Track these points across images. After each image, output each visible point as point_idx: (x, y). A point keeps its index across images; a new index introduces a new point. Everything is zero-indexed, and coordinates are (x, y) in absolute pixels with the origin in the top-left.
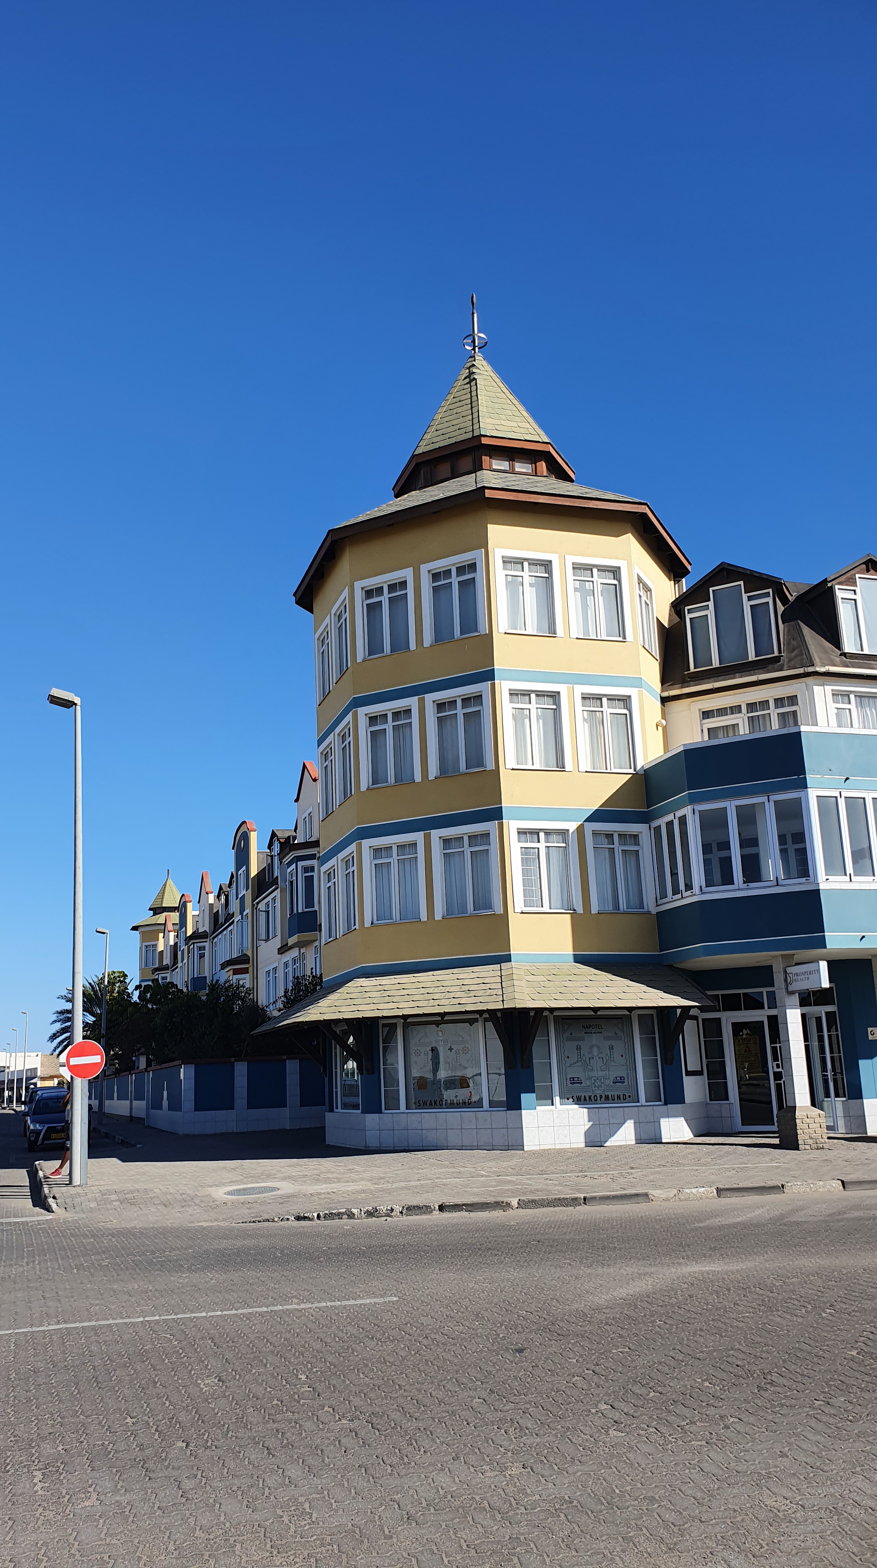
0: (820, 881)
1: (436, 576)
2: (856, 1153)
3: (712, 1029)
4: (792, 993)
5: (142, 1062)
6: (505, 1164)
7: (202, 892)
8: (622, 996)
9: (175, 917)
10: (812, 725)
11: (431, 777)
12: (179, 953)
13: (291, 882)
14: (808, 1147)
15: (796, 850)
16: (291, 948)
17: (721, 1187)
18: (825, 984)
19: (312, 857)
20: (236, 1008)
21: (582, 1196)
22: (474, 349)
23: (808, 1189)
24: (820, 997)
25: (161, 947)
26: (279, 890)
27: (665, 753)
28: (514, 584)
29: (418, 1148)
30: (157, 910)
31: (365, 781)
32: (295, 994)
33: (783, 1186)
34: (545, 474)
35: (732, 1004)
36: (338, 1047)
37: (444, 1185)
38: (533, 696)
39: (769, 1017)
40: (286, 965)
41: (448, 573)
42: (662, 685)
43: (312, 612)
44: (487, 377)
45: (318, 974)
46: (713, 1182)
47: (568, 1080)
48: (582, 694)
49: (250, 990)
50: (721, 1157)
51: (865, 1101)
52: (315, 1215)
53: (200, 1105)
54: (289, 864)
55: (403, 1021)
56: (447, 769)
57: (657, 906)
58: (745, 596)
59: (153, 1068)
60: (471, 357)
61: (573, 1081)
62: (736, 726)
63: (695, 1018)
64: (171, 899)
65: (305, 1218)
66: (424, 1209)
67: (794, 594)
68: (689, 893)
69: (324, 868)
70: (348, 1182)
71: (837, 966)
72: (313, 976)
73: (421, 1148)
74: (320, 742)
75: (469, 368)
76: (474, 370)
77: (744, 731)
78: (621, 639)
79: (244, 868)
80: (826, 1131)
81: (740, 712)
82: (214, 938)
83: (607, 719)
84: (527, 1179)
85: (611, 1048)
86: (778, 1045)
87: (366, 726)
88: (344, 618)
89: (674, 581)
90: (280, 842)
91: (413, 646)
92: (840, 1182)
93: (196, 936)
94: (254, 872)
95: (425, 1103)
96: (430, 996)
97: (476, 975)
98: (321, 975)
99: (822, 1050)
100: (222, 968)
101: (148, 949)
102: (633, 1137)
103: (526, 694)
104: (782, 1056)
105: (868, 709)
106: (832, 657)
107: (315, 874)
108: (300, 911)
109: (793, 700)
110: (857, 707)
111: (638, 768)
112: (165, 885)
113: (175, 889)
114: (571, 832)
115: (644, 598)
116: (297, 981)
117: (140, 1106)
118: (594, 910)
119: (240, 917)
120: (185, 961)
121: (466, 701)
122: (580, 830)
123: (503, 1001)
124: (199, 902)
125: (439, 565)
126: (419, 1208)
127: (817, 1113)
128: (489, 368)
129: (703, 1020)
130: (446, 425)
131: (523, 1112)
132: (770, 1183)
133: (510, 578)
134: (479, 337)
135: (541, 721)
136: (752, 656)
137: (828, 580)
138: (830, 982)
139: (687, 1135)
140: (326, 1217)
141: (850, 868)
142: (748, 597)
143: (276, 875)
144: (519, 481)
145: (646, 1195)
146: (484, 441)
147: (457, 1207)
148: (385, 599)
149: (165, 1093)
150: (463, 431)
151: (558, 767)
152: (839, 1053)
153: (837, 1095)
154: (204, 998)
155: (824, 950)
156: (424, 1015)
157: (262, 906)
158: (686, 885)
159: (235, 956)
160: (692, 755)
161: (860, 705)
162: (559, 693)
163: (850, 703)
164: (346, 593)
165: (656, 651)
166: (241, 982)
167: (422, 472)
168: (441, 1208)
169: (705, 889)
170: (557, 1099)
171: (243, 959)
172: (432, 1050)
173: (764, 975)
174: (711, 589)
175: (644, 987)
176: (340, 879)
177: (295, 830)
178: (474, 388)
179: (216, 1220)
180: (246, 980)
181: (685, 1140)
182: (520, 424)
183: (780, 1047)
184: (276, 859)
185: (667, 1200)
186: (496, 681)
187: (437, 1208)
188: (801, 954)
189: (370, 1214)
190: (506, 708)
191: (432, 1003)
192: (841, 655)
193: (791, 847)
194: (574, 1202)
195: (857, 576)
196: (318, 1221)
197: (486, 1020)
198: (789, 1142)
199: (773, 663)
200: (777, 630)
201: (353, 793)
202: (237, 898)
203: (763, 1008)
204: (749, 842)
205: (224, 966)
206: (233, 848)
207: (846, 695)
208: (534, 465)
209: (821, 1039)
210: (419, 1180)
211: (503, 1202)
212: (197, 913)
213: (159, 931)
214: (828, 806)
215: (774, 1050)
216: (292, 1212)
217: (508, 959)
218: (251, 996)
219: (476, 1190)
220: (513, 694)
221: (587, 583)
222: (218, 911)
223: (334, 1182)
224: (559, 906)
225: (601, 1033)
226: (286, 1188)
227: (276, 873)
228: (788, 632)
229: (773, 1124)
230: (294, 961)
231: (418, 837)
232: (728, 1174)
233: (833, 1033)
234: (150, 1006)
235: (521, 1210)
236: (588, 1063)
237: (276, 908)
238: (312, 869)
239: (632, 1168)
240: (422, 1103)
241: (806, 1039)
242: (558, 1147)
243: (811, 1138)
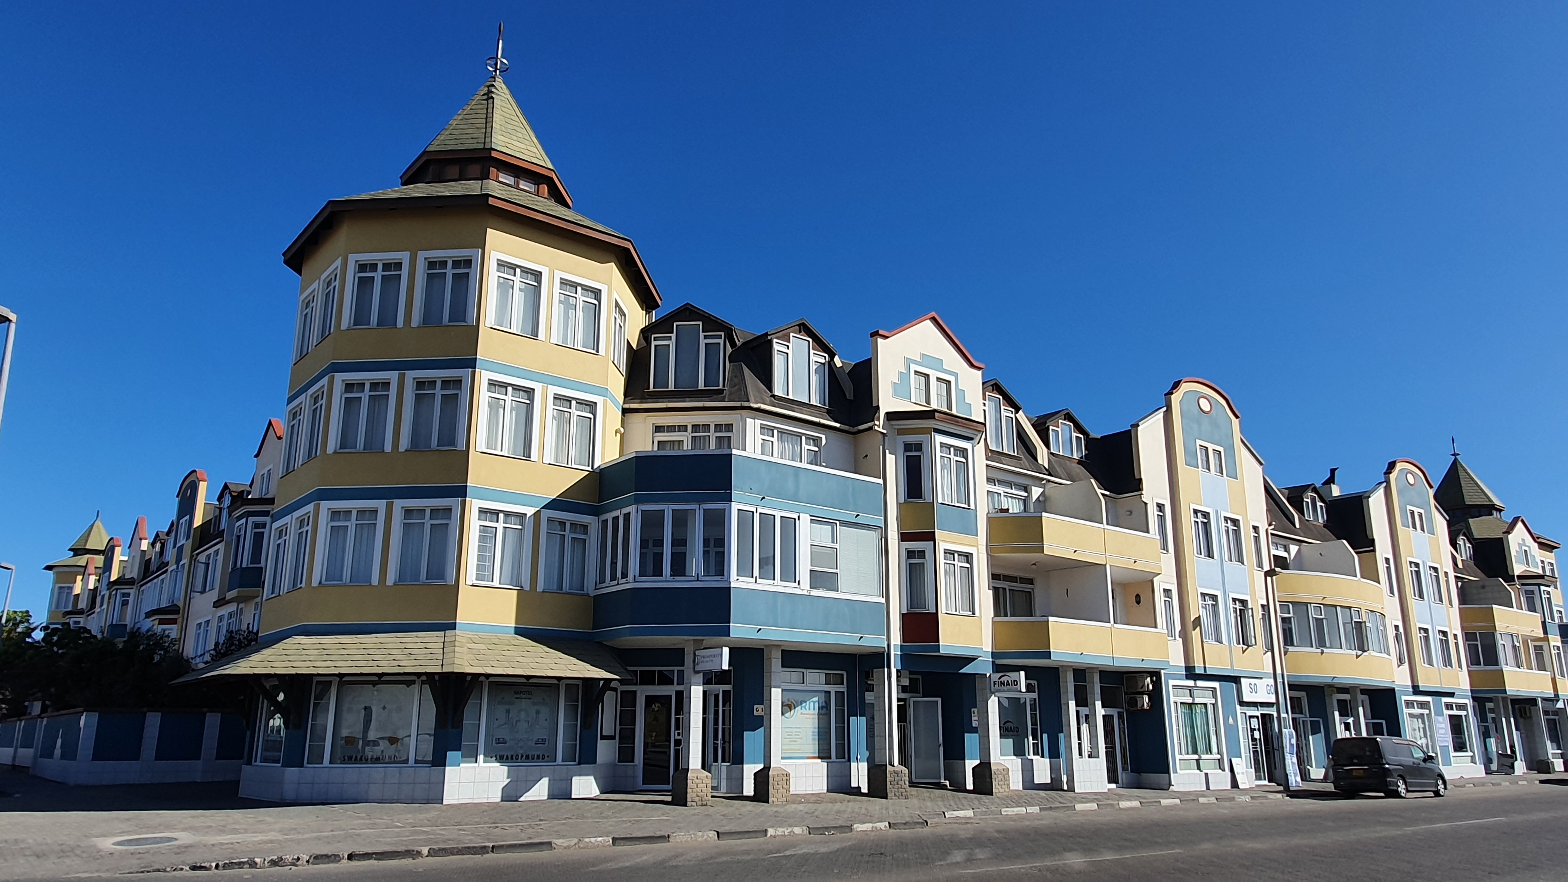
0: (732, 580)
1: (432, 264)
2: (732, 809)
3: (628, 700)
4: (698, 672)
5: (37, 708)
6: (421, 816)
7: (135, 538)
8: (553, 666)
9: (99, 560)
10: (742, 450)
11: (402, 449)
12: (99, 599)
13: (239, 537)
14: (694, 804)
15: (716, 553)
16: (229, 602)
17: (616, 836)
18: (725, 666)
19: (266, 514)
20: (157, 658)
21: (491, 845)
22: (495, 71)
23: (689, 839)
24: (721, 677)
25: (77, 589)
26: (223, 543)
27: (620, 457)
28: (505, 287)
29: (336, 802)
30: (77, 551)
31: (332, 443)
32: (226, 648)
33: (669, 836)
34: (546, 197)
35: (647, 679)
36: (266, 701)
37: (358, 835)
38: (510, 389)
39: (677, 692)
40: (221, 618)
41: (444, 264)
42: (625, 398)
43: (300, 274)
44: (504, 99)
45: (255, 631)
46: (610, 833)
47: (494, 740)
48: (555, 394)
49: (175, 641)
50: (620, 811)
51: (745, 766)
52: (214, 865)
53: (99, 754)
54: (239, 518)
55: (338, 679)
56: (418, 443)
57: (596, 589)
58: (702, 335)
59: (49, 714)
60: (491, 77)
61: (498, 741)
62: (681, 443)
63: (615, 690)
64: (98, 541)
65: (201, 868)
66: (333, 858)
67: (741, 340)
68: (624, 580)
69: (276, 525)
70: (255, 832)
71: (738, 653)
72: (249, 632)
73: (339, 802)
74: (290, 401)
75: (488, 86)
76: (493, 90)
77: (687, 446)
78: (594, 352)
79: (187, 517)
80: (710, 791)
81: (686, 431)
82: (141, 586)
83: (574, 419)
84: (441, 830)
85: (538, 712)
86: (681, 716)
87: (341, 392)
88: (333, 285)
89: (646, 311)
90: (232, 496)
91: (400, 323)
92: (716, 833)
93: (121, 581)
94: (198, 522)
95: (350, 758)
96: (371, 657)
97: (418, 640)
98: (258, 631)
99: (716, 722)
100: (147, 617)
101: (62, 591)
102: (546, 793)
103: (504, 386)
104: (683, 726)
105: (786, 443)
106: (763, 396)
107: (266, 531)
108: (244, 565)
109: (729, 427)
110: (778, 440)
111: (596, 466)
112: (92, 526)
113: (103, 532)
114: (528, 516)
115: (618, 321)
116: (231, 635)
117: (26, 755)
118: (540, 589)
119: (175, 567)
120: (105, 606)
121: (446, 383)
122: (537, 515)
123: (442, 665)
124: (129, 547)
125: (438, 254)
126: (327, 856)
127: (705, 776)
128: (507, 91)
129: (622, 692)
130: (460, 131)
131: (447, 768)
132: (658, 834)
133: (502, 280)
134: (502, 62)
135: (514, 413)
136: (701, 386)
137: (769, 333)
138: (730, 665)
139: (595, 792)
140: (225, 866)
141: (756, 572)
142: (705, 336)
143: (222, 527)
144: (521, 196)
145: (550, 843)
146: (494, 154)
147: (367, 856)
148: (378, 275)
149: (59, 742)
150: (475, 141)
151: (524, 456)
152: (730, 725)
153: (723, 761)
154: (121, 646)
155: (728, 638)
156: (362, 674)
157: (202, 558)
158: (622, 573)
159: (164, 605)
160: (641, 462)
161: (781, 439)
162: (533, 390)
163: (773, 436)
164: (338, 262)
165: (623, 368)
166: (167, 632)
167: (431, 169)
168: (351, 857)
169: (638, 578)
170: (481, 758)
171: (173, 609)
172: (366, 708)
173: (676, 656)
174: (675, 324)
175: (574, 660)
176: (291, 539)
177: (251, 486)
178: (490, 106)
179: (97, 871)
180: (173, 631)
181: (592, 796)
182: (529, 148)
183: (682, 718)
184: (225, 513)
185: (568, 847)
186: (477, 370)
187: (346, 856)
188: (709, 640)
189: (274, 863)
190: (483, 396)
191: (371, 663)
192: (771, 396)
193: (713, 550)
194: (483, 850)
195: (792, 334)
196: (216, 871)
197: (423, 682)
198: (680, 799)
199: (717, 394)
200: (724, 367)
201: (318, 454)
202: (174, 547)
203: (673, 684)
204: (680, 542)
205: (149, 615)
206: (178, 496)
207: (771, 430)
208: (536, 186)
209: (716, 713)
210: (332, 831)
211: (413, 851)
212: (126, 558)
213: (78, 574)
214: (745, 518)
215: (677, 720)
216: (188, 862)
217: (453, 626)
218: (176, 647)
219: (389, 840)
220: (492, 384)
221: (571, 298)
222: (151, 558)
223: (240, 833)
224: (508, 581)
225: (530, 699)
226: (184, 838)
227: (223, 525)
228: (732, 371)
229: (669, 784)
230: (230, 615)
231: (380, 505)
232: (624, 825)
233: (727, 708)
234: (55, 649)
235: (430, 858)
236: (514, 724)
237: (218, 562)
238: (264, 525)
239: (541, 820)
240: (346, 758)
241: (704, 712)
242: (475, 801)
243: (698, 796)
